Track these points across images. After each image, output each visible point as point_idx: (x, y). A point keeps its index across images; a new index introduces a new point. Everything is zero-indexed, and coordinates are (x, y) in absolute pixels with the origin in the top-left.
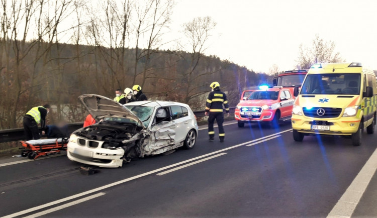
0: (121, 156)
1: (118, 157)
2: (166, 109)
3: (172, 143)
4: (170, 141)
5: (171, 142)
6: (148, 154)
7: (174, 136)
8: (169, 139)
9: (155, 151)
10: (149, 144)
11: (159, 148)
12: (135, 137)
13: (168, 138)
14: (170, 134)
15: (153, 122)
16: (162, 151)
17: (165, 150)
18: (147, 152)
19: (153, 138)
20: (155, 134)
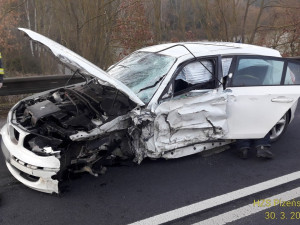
0: (54, 173)
1: (46, 175)
2: (214, 61)
3: (218, 136)
4: (211, 132)
5: (215, 133)
6: (153, 156)
7: (224, 121)
8: (208, 128)
9: (172, 151)
10: (155, 137)
11: (182, 145)
12: (112, 125)
13: (207, 125)
14: (210, 116)
15: (166, 91)
16: (190, 151)
17: (199, 148)
18: (151, 152)
19: (163, 126)
20: (166, 118)
